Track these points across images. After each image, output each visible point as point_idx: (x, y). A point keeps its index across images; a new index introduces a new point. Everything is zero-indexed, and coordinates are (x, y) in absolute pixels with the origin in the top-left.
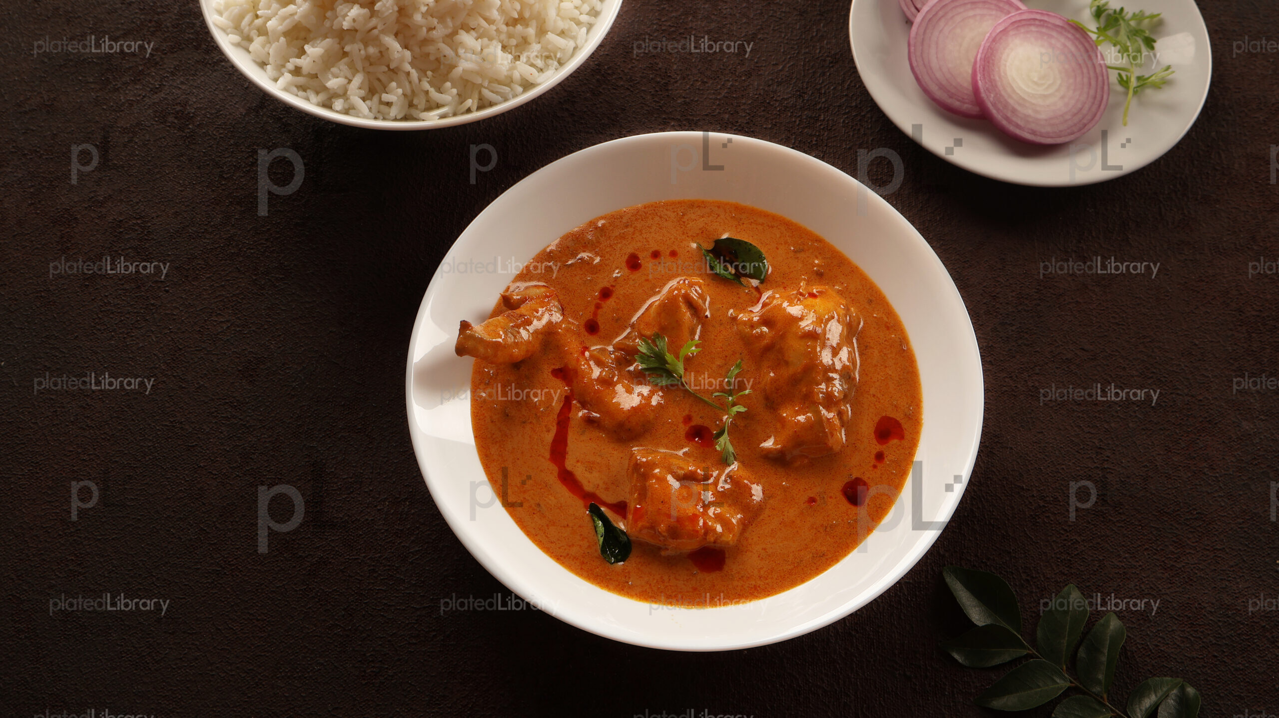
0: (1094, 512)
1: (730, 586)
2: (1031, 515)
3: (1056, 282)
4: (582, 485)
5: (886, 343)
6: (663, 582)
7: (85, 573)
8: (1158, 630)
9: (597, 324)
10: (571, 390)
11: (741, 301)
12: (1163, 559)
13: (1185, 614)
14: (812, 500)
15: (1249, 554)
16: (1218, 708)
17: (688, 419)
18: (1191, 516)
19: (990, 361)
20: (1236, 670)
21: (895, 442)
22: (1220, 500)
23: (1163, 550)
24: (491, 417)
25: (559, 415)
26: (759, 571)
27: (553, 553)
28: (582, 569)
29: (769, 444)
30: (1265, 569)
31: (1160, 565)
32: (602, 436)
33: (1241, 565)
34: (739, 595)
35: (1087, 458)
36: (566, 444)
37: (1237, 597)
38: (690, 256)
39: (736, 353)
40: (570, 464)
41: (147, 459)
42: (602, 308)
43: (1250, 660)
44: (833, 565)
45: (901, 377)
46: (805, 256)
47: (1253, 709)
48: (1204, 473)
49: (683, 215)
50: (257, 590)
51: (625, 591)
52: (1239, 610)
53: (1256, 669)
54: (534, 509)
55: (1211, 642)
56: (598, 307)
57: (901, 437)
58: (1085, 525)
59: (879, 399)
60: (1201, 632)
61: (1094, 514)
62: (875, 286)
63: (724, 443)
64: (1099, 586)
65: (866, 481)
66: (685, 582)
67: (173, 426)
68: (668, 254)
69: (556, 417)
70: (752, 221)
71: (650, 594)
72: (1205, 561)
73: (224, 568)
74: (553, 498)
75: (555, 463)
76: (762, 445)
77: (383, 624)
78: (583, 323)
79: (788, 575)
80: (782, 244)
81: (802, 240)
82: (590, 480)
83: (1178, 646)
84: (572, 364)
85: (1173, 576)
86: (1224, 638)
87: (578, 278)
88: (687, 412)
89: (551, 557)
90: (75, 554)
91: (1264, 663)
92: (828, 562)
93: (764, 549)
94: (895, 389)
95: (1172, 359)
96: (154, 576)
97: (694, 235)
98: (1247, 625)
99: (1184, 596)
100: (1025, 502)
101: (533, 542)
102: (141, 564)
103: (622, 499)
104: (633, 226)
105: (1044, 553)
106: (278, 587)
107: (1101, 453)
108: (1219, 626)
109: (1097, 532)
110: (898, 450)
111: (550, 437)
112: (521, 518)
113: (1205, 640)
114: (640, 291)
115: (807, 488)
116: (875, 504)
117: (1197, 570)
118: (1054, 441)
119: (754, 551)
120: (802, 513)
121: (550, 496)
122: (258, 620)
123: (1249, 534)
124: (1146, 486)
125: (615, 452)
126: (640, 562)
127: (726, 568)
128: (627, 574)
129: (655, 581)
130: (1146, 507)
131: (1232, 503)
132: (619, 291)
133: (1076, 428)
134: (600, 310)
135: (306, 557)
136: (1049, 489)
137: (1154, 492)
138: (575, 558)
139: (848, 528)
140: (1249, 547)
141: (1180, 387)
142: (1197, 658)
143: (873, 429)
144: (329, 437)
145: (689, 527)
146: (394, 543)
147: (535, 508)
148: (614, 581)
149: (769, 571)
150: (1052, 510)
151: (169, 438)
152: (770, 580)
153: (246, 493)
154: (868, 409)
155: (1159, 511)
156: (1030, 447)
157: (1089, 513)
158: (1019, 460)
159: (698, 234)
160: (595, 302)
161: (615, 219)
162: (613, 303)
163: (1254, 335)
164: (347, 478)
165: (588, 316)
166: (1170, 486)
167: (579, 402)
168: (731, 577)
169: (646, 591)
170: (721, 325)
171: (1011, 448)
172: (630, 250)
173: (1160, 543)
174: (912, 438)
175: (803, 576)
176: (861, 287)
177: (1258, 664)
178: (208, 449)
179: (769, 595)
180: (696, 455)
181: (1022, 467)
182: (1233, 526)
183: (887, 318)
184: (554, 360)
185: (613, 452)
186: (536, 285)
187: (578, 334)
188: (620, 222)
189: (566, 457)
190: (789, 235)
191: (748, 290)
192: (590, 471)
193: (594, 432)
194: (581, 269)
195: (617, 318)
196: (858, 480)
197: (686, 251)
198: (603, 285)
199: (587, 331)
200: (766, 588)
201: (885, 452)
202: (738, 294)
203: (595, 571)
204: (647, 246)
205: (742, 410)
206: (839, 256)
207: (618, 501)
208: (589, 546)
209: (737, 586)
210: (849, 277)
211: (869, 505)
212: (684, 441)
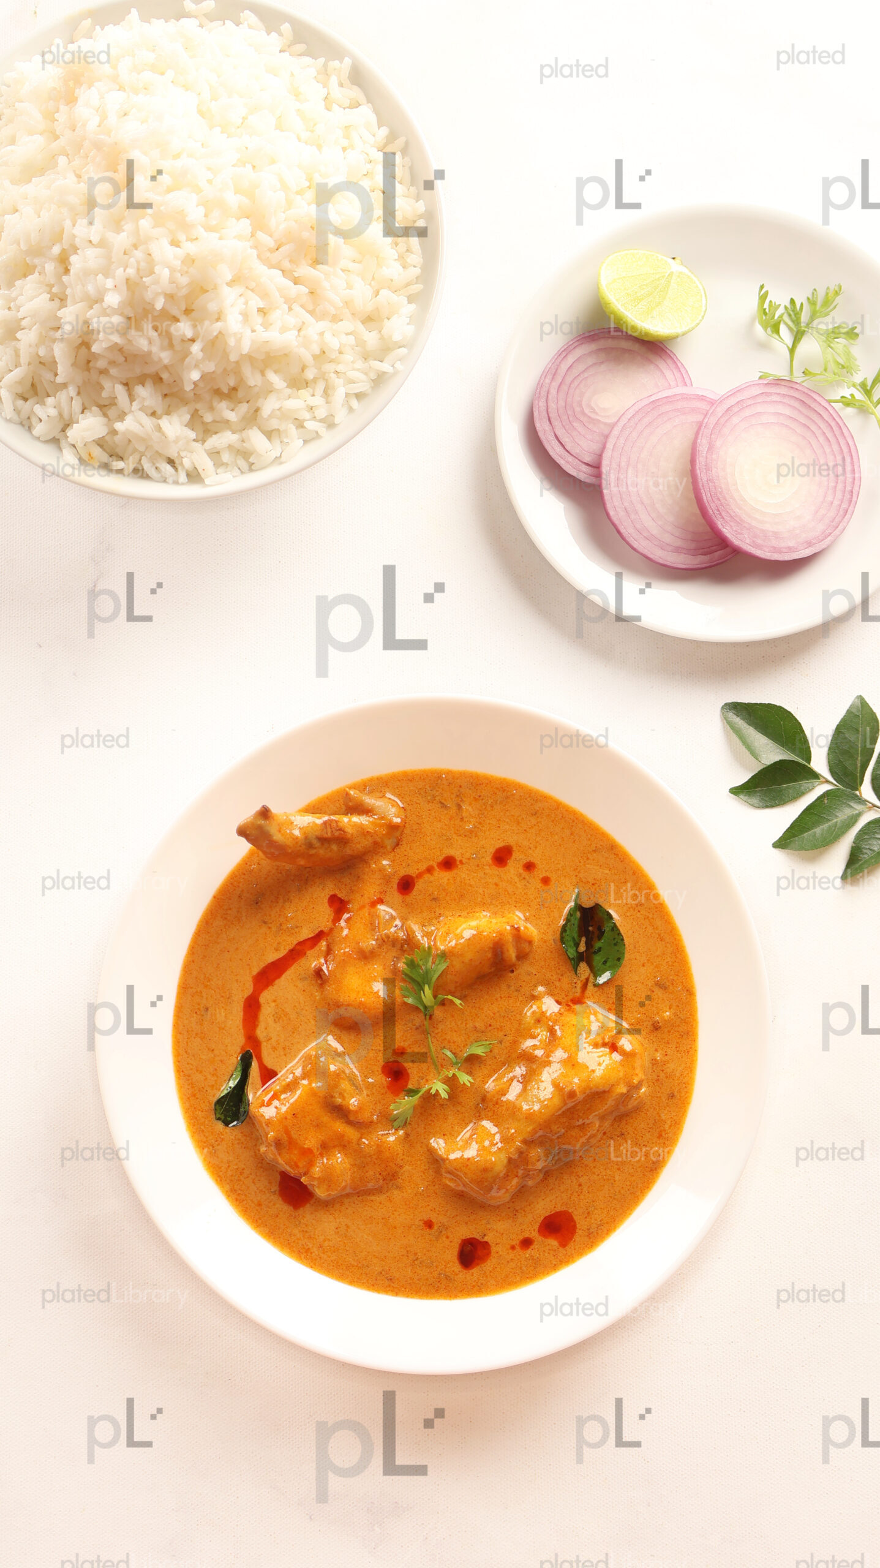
1: (289, 1230)
4: (258, 1025)
6: (241, 1173)
9: (414, 886)
10: (331, 930)
11: (558, 984)
14: (429, 1224)
17: (401, 1051)
21: (553, 1243)
24: (242, 891)
25: (300, 943)
26: (324, 1241)
27: (179, 1063)
28: (189, 1098)
32: (316, 996)
34: (289, 1244)
36: (279, 976)
38: (559, 897)
39: (501, 1031)
40: (265, 997)
42: (432, 874)
44: (391, 1295)
45: (622, 1192)
46: (661, 996)
49: (595, 851)
51: (205, 1152)
54: (199, 1009)
56: (430, 870)
57: (563, 1245)
59: (582, 1192)
62: (692, 1085)
63: (407, 1104)
65: (492, 1252)
66: (258, 1191)
68: (541, 876)
69: (295, 942)
70: (650, 916)
71: (221, 1174)
74: (223, 1014)
75: (255, 985)
76: (432, 1138)
78: (403, 872)
79: (344, 1266)
80: (652, 964)
81: (675, 978)
82: (268, 1027)
84: (354, 906)
88: (405, 1045)
89: (174, 1063)
92: (389, 1288)
93: (347, 1226)
94: (605, 1197)
97: (584, 880)
101: (173, 1038)
103: (276, 1066)
104: (539, 820)
110: (549, 1253)
111: (272, 957)
112: (183, 1006)
114: (481, 891)
115: (437, 1209)
116: (479, 1279)
119: (338, 1220)
120: (410, 1227)
121: (223, 1010)
125: (313, 1022)
126: (239, 1140)
127: (301, 1211)
128: (219, 1140)
129: (235, 1167)
132: (461, 873)
134: (428, 875)
138: (192, 1085)
139: (434, 1277)
143: (547, 1214)
145: (295, 1156)
147: (202, 1009)
148: (205, 1135)
149: (332, 1249)
152: (325, 1257)
159: (588, 882)
160: (431, 863)
161: (529, 797)
162: (445, 881)
165: (412, 871)
167: (327, 946)
168: (297, 1223)
169: (221, 1168)
170: (517, 990)
172: (511, 840)
174: (572, 1254)
175: (355, 1280)
176: (678, 1075)
179: (311, 1267)
180: (374, 1091)
183: (671, 1126)
184: (343, 886)
185: (311, 1020)
186: (394, 801)
187: (387, 879)
188: (532, 805)
189: (269, 988)
190: (667, 962)
191: (575, 981)
192: (277, 1020)
193: (312, 987)
194: (450, 819)
195: (435, 897)
196: (486, 1245)
197: (559, 889)
198: (455, 853)
199: (399, 884)
200: (315, 1260)
201: (536, 1243)
202: (562, 975)
203: (197, 1113)
204: (531, 851)
205: (444, 1095)
206: (692, 1026)
207: (273, 1068)
208: (213, 1086)
209: (294, 1235)
210: (679, 1055)
211: (472, 1275)
212: (378, 1068)
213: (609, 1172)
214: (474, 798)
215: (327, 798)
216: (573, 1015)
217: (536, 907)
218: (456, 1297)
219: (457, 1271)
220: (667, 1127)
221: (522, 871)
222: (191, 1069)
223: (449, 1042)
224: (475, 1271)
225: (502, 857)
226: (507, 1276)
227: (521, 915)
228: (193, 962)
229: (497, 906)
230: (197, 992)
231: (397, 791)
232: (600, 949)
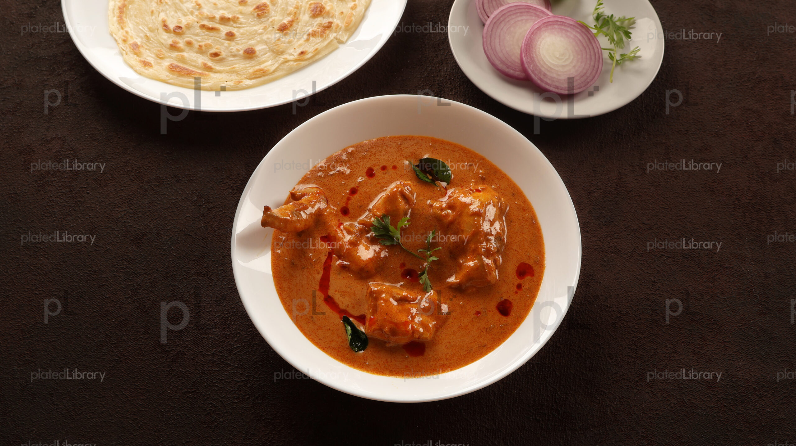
1: (428, 365)
2: (613, 322)
3: (627, 184)
4: (338, 305)
5: (523, 219)
6: (387, 362)
7: (35, 362)
8: (690, 391)
9: (348, 209)
10: (332, 249)
11: (435, 195)
12: (693, 348)
14: (478, 313)
15: (745, 344)
16: (727, 437)
17: (403, 265)
18: (710, 322)
19: (587, 231)
20: (738, 414)
21: (528, 278)
22: (727, 312)
23: (693, 343)
24: (283, 265)
25: (325, 263)
26: (446, 356)
27: (320, 346)
28: (338, 355)
29: (452, 279)
31: (692, 352)
32: (350, 276)
33: (740, 351)
34: (434, 370)
36: (329, 281)
38: (405, 169)
39: (432, 226)
40: (331, 293)
41: (74, 293)
43: (746, 408)
44: (491, 352)
45: (533, 239)
47: (748, 437)
48: (718, 297)
49: (401, 145)
50: (140, 371)
51: (364, 368)
53: (750, 413)
54: (309, 320)
55: (722, 397)
56: (349, 199)
57: (533, 275)
58: (645, 328)
59: (519, 252)
60: (717, 392)
62: (516, 186)
63: (425, 279)
64: (654, 364)
65: (511, 301)
66: (401, 362)
67: (91, 273)
68: (391, 168)
69: (323, 265)
70: (442, 147)
71: (379, 370)
72: (718, 349)
73: (120, 358)
75: (322, 292)
76: (447, 280)
77: (217, 391)
78: (339, 209)
79: (464, 358)
80: (460, 161)
81: (472, 159)
82: (343, 302)
83: (703, 400)
84: (333, 233)
85: (699, 358)
86: (731, 395)
87: (336, 182)
88: (402, 261)
89: (319, 348)
91: (755, 409)
92: (488, 350)
93: (449, 342)
94: (528, 246)
95: (698, 229)
96: (78, 363)
97: (407, 156)
98: (745, 387)
100: (609, 315)
101: (308, 339)
102: (70, 356)
103: (362, 313)
104: (370, 151)
106: (153, 369)
108: (728, 388)
110: (530, 282)
111: (319, 277)
112: (301, 325)
113: (719, 396)
114: (375, 190)
115: (475, 305)
116: (516, 315)
117: (714, 354)
118: (626, 278)
119: (443, 344)
120: (472, 321)
122: (140, 389)
125: (359, 285)
126: (373, 351)
127: (426, 354)
128: (366, 358)
129: (382, 363)
131: (735, 314)
132: (362, 190)
134: (350, 201)
135: (171, 351)
136: (623, 307)
138: (334, 349)
139: (500, 330)
140: (745, 341)
143: (515, 270)
144: (186, 279)
145: (403, 328)
146: (224, 342)
148: (358, 362)
149: (452, 355)
151: (88, 280)
152: (452, 361)
153: (135, 313)
154: (513, 258)
155: (691, 319)
156: (612, 282)
157: (648, 321)
158: (605, 290)
159: (409, 156)
160: (347, 196)
161: (360, 147)
162: (358, 197)
163: (747, 214)
164: (196, 304)
165: (343, 204)
166: (697, 304)
167: (337, 256)
168: (429, 359)
169: (377, 368)
170: (423, 209)
171: (600, 283)
172: (368, 165)
173: (691, 338)
174: (539, 275)
175: (473, 358)
176: (508, 187)
177: (751, 410)
178: (111, 287)
180: (407, 286)
181: (607, 294)
182: (735, 328)
183: (524, 204)
184: (322, 231)
186: (310, 187)
187: (336, 215)
188: (363, 149)
189: (329, 288)
190: (464, 157)
191: (440, 189)
192: (344, 297)
193: (345, 273)
194: (339, 177)
195: (360, 205)
196: (506, 301)
197: (402, 166)
198: (352, 186)
199: (342, 214)
200: (450, 365)
201: (522, 284)
202: (433, 191)
203: (346, 356)
204: (379, 163)
206: (495, 168)
207: (360, 314)
208: (342, 341)
209: (433, 365)
210: (501, 181)
211: (513, 316)
212: (400, 277)
213: (521, 237)
218: (515, 329)
219: (506, 320)
221: (383, 172)
222: (328, 344)
223: (417, 246)
224: (512, 313)
225: (370, 173)
226: (525, 304)
228: (289, 306)
232: (437, 173)
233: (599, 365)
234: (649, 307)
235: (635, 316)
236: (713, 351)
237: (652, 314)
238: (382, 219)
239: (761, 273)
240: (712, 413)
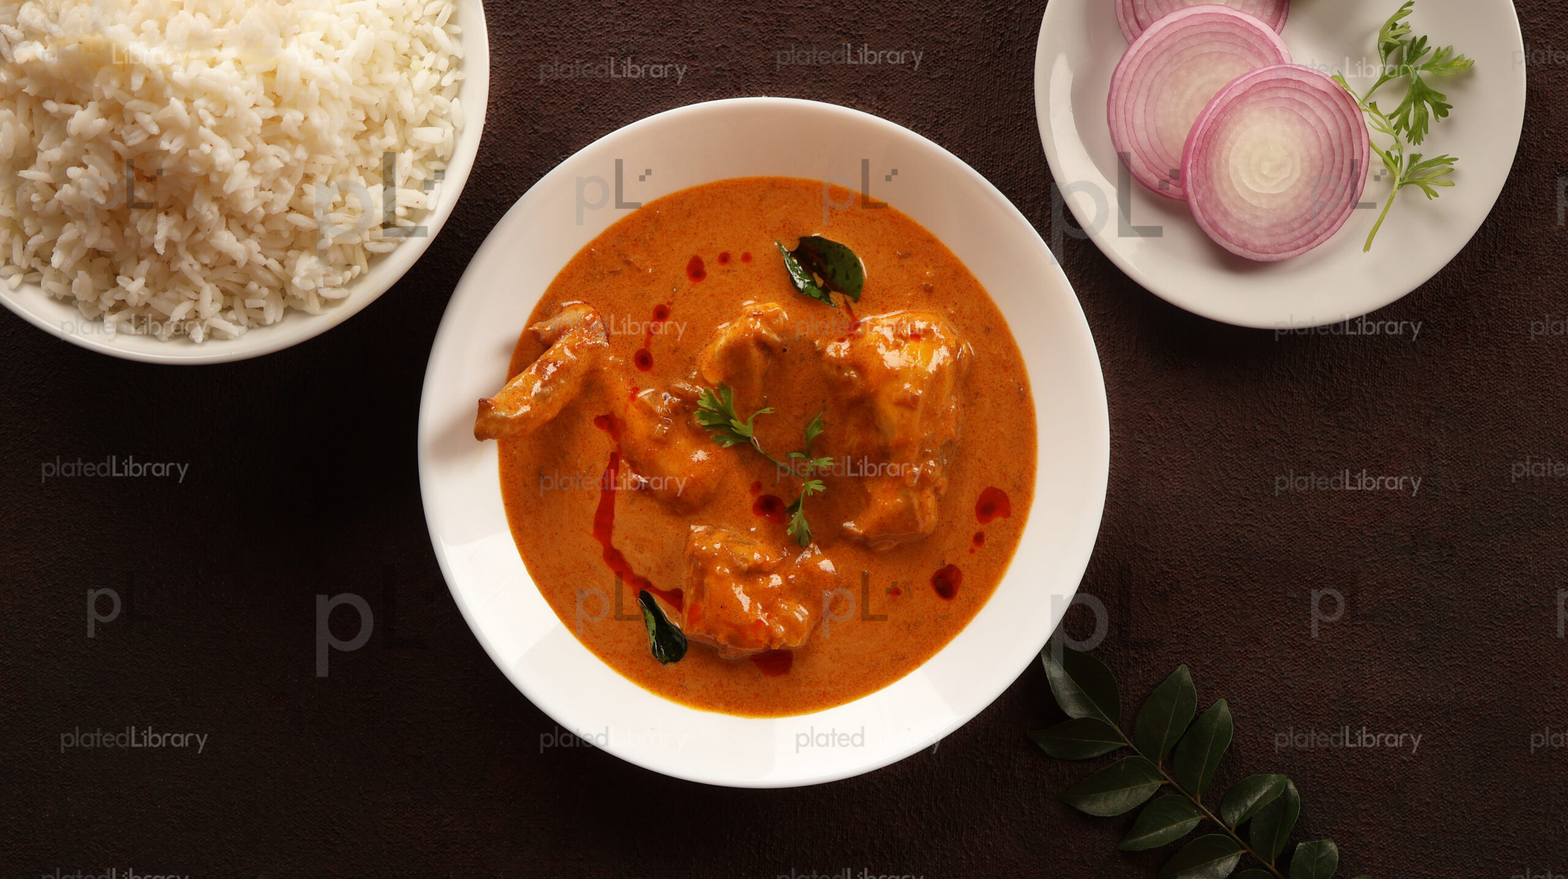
0: (1223, 580)
1: (797, 693)
2: (1151, 582)
4: (631, 567)
5: (1001, 389)
6: (721, 686)
9: (650, 355)
10: (619, 446)
11: (827, 327)
12: (1293, 636)
13: (1305, 702)
15: (1392, 631)
16: (1319, 806)
17: (757, 487)
20: (1348, 765)
21: (998, 520)
23: (1295, 625)
24: (522, 479)
26: (830, 675)
27: (598, 649)
28: (630, 669)
29: (850, 525)
30: (1405, 650)
31: (1289, 643)
32: (654, 506)
33: (1379, 645)
34: (806, 702)
35: (1227, 512)
36: (612, 516)
37: (1366, 683)
38: (768, 261)
39: (819, 401)
40: (616, 541)
43: (1365, 754)
44: (914, 670)
45: (1015, 436)
46: (913, 264)
47: (1357, 806)
48: (1361, 533)
49: (761, 200)
51: (679, 696)
52: (1366, 699)
53: (1370, 764)
57: (1007, 514)
58: (1211, 594)
59: (986, 464)
61: (1223, 582)
62: (996, 309)
63: (798, 521)
65: (960, 568)
66: (747, 687)
68: (740, 258)
70: (849, 211)
71: (707, 700)
72: (1339, 639)
74: (598, 583)
75: (600, 539)
76: (842, 526)
78: (632, 355)
79: (862, 681)
80: (884, 245)
81: (910, 240)
82: (641, 562)
84: (619, 413)
87: (626, 290)
88: (756, 479)
89: (596, 654)
90: (57, 613)
91: (1380, 757)
92: (908, 666)
93: (837, 650)
94: (1006, 451)
97: (774, 230)
98: (1372, 715)
99: (1308, 681)
100: (1146, 566)
101: (575, 636)
103: (676, 586)
104: (697, 216)
105: (1159, 626)
107: (1245, 506)
109: (1223, 603)
110: (1002, 531)
111: (593, 507)
112: (561, 607)
114: (704, 311)
115: (891, 576)
116: (968, 598)
117: (1329, 649)
118: (1191, 488)
119: (826, 652)
120: (884, 607)
121: (594, 581)
123: (1396, 607)
124: (1290, 549)
125: (670, 527)
126: (696, 663)
127: (793, 672)
128: (681, 677)
129: (713, 685)
130: (1285, 573)
131: (1387, 569)
132: (677, 312)
133: (1221, 472)
136: (1176, 551)
137: (1298, 556)
138: (623, 657)
139: (934, 627)
140: (1393, 623)
141: (1354, 421)
142: (1308, 752)
143: (975, 503)
145: (751, 633)
148: (667, 684)
149: (841, 676)
150: (1176, 576)
152: (841, 686)
154: (972, 478)
155: (1300, 579)
156: (1162, 497)
157: (1218, 580)
158: (1146, 514)
159: (779, 229)
161: (673, 204)
165: (639, 345)
167: (628, 461)
168: (798, 682)
169: (702, 696)
170: (801, 360)
172: (691, 251)
173: (1293, 616)
174: (1020, 516)
175: (879, 682)
176: (978, 311)
177: (1373, 758)
179: (839, 704)
180: (764, 534)
181: (1149, 522)
183: (1007, 354)
184: (597, 405)
185: (667, 527)
186: (573, 304)
187: (626, 370)
188: (681, 209)
189: (613, 532)
190: (894, 233)
191: (838, 311)
192: (641, 550)
193: (645, 502)
194: (630, 278)
195: (674, 348)
196: (951, 568)
197: (762, 254)
198: (658, 300)
199: (637, 365)
200: (836, 695)
201: (985, 533)
202: (825, 317)
203: (646, 672)
204: (714, 246)
205: (821, 488)
206: (955, 264)
207: (672, 588)
208: (639, 644)
209: (804, 693)
210: (965, 295)
211: (960, 598)
212: (751, 515)
213: (992, 431)
214: (633, 245)
215: (520, 349)
216: (861, 340)
217: (757, 285)
218: (963, 626)
219: (946, 607)
220: (1004, 357)
221: (722, 267)
222: (612, 646)
223: (787, 446)
224: (960, 594)
225: (696, 271)
226: (987, 577)
227: (752, 302)
228: (537, 567)
229: (727, 312)
230: (562, 586)
231: (568, 295)
232: (834, 271)
233: (1113, 664)
234: (1225, 554)
235: (1196, 570)
236: (1329, 642)
237: (1229, 568)
238: (718, 392)
239: (1455, 484)
240: (1302, 764)
